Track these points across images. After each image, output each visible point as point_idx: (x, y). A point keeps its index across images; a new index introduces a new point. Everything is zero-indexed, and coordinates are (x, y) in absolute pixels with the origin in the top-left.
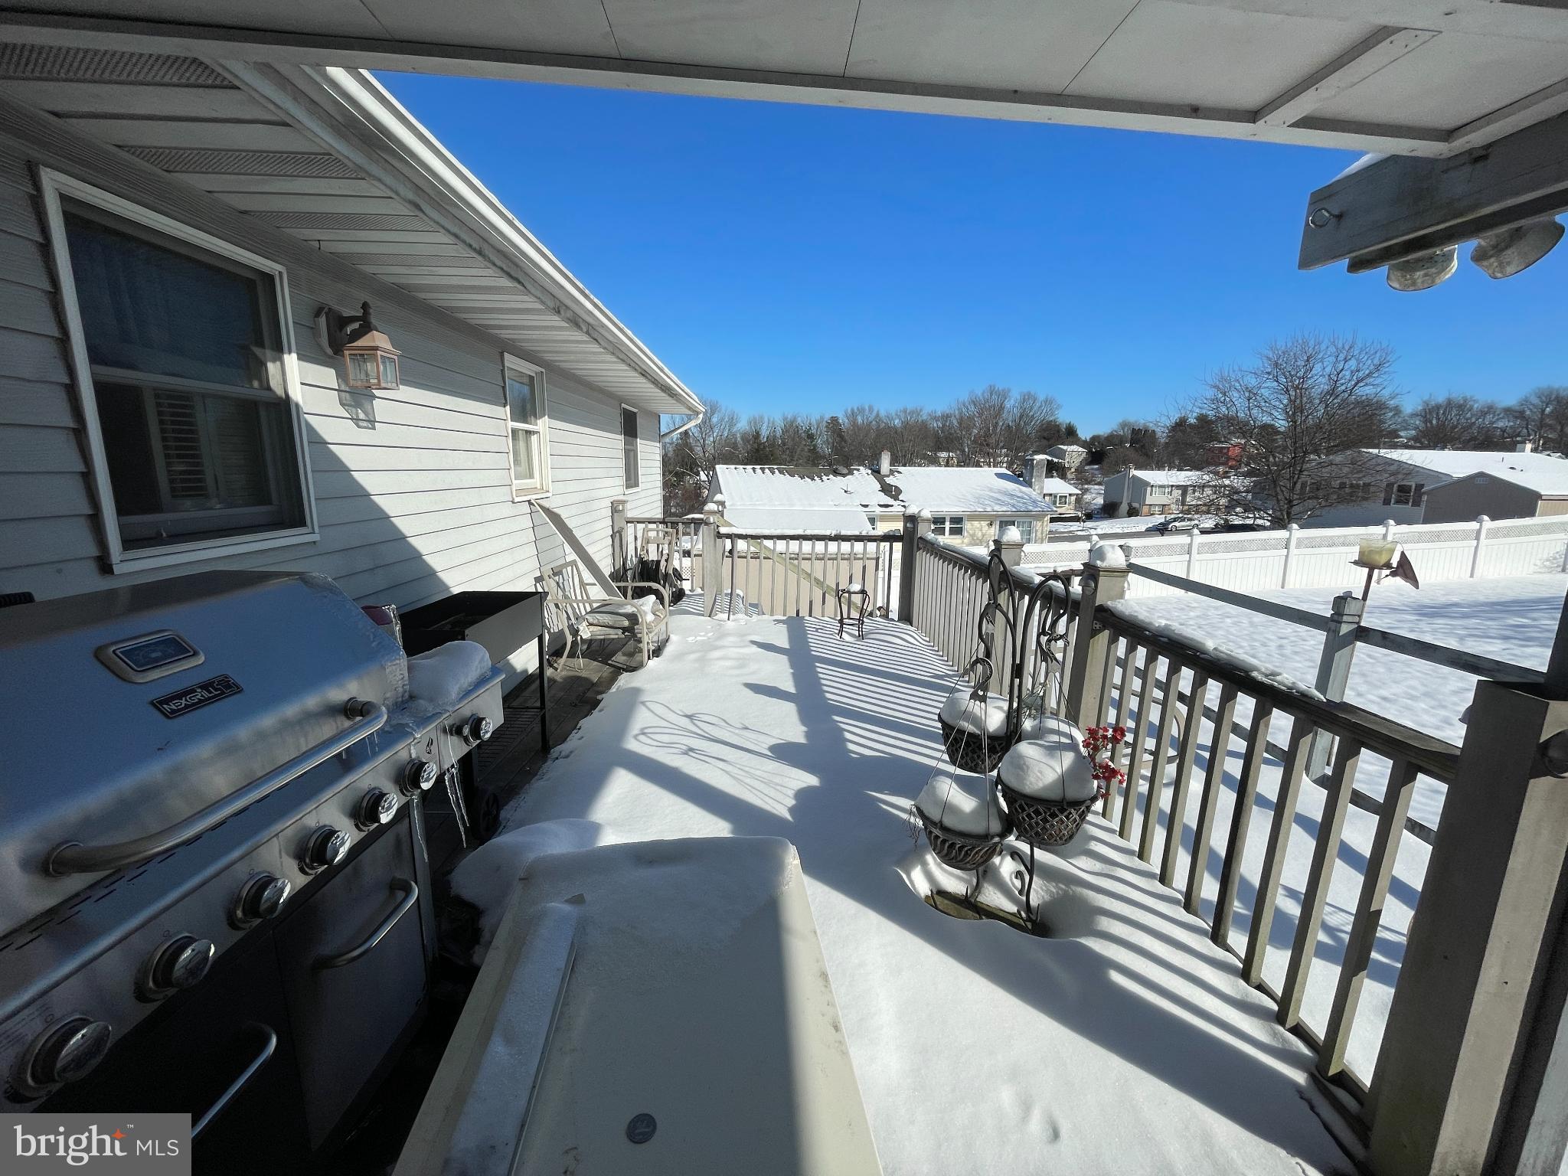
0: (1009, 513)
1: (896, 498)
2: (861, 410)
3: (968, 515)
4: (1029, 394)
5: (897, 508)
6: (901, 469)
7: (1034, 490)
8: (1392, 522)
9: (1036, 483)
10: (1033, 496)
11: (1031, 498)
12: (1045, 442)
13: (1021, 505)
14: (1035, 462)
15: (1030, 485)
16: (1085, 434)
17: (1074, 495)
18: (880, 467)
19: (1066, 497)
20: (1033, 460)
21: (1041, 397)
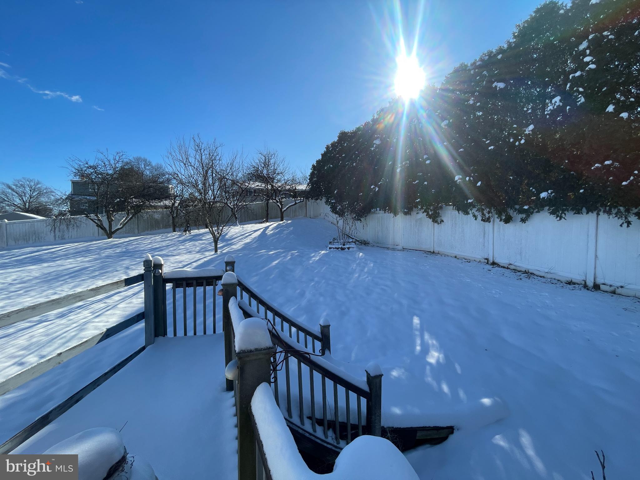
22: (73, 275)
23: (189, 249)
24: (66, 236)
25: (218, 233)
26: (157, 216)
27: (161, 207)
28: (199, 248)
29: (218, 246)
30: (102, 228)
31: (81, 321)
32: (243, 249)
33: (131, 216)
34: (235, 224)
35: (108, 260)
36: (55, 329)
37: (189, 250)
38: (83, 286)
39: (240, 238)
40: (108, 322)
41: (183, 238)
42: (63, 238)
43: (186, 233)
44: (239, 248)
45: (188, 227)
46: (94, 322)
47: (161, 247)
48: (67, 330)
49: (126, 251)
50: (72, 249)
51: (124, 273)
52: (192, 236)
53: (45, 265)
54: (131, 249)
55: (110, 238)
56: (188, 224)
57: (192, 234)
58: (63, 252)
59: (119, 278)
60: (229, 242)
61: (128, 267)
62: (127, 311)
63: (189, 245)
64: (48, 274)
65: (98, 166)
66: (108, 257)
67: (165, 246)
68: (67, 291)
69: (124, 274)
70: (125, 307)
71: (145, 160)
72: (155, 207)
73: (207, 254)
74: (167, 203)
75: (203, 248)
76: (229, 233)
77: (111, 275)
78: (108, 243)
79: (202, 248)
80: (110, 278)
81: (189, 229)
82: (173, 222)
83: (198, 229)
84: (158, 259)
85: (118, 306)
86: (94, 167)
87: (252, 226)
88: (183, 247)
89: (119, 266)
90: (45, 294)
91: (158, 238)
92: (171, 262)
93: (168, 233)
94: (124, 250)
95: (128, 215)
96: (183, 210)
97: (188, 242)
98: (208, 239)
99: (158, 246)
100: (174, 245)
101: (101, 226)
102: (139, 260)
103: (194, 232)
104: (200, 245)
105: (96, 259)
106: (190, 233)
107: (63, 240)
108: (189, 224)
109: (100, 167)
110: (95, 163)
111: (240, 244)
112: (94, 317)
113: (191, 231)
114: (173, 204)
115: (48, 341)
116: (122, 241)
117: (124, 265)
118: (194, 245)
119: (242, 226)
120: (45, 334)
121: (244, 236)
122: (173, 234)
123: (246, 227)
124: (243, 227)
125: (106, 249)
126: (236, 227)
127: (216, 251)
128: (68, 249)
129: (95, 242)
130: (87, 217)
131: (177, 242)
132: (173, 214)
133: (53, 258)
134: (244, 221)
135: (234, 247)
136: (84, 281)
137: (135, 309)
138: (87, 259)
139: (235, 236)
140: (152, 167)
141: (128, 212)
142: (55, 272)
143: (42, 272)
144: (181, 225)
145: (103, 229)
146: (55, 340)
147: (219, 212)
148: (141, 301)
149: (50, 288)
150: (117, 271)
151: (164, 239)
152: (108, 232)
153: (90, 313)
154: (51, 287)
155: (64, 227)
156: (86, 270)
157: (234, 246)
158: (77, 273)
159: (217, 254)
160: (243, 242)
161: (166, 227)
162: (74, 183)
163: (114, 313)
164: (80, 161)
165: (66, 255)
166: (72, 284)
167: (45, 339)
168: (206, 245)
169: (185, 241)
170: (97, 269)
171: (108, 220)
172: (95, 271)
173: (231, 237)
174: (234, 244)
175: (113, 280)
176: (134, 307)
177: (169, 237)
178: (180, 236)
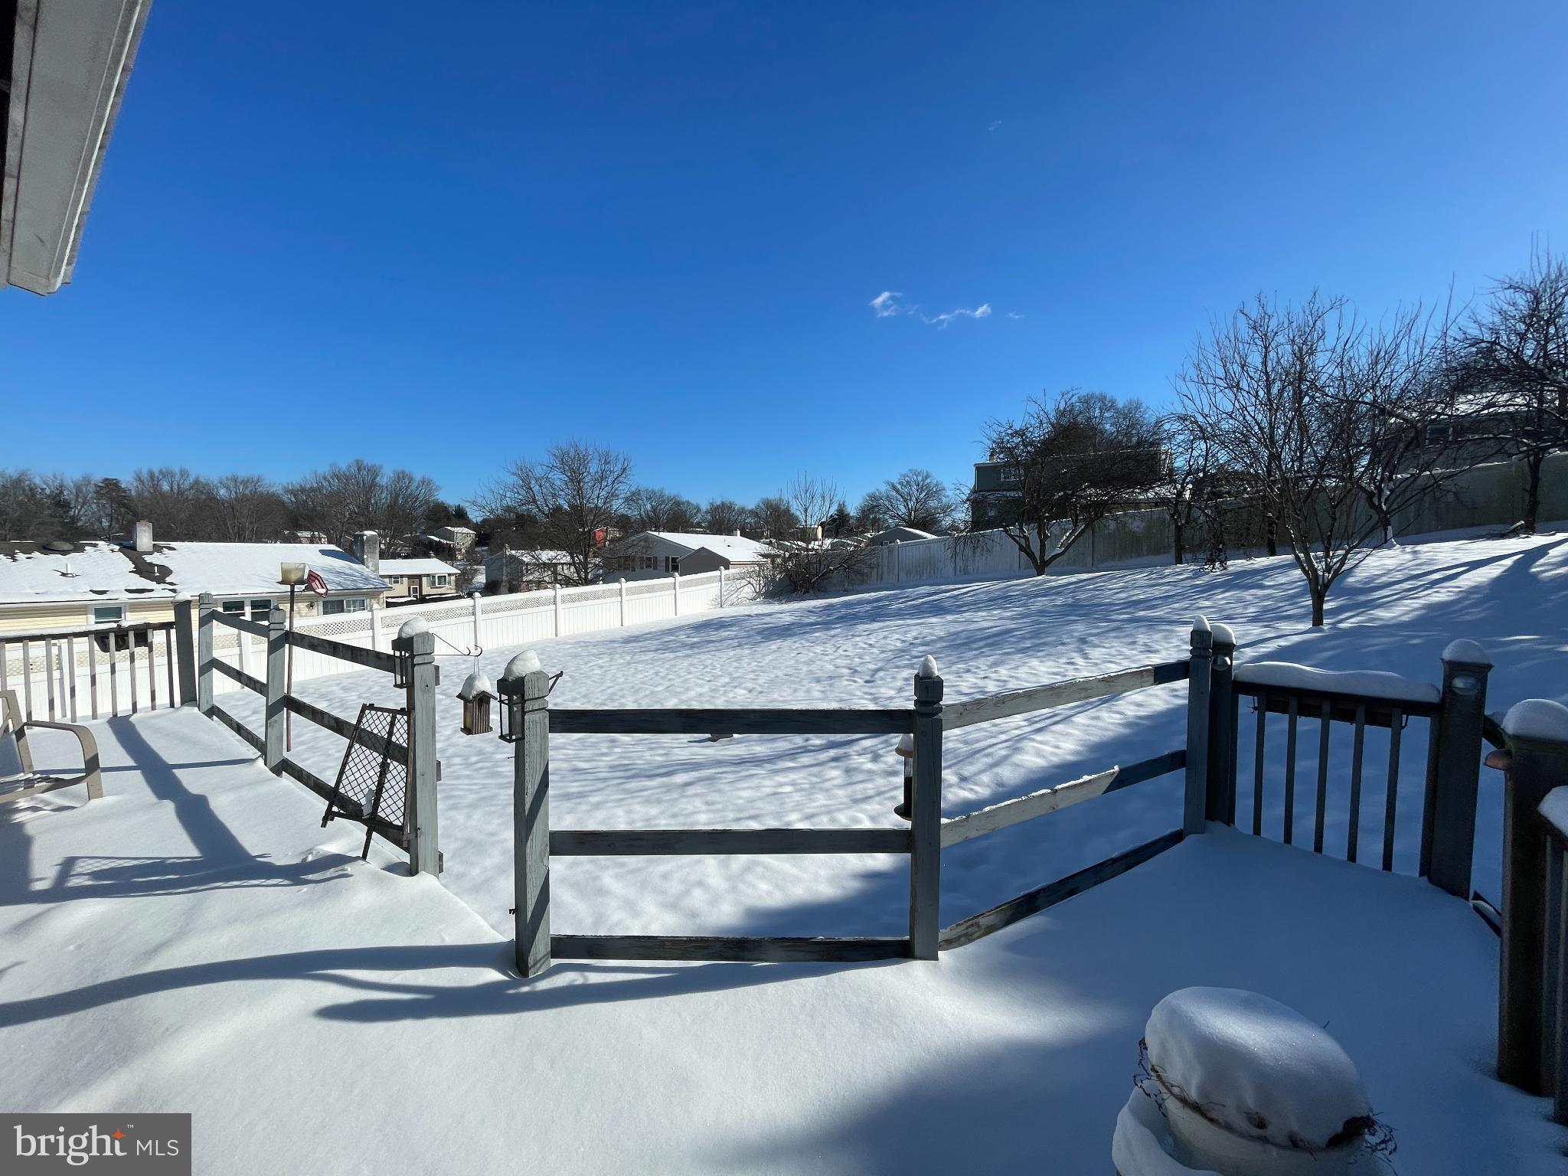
0: (334, 592)
1: (160, 580)
2: (167, 474)
3: (278, 597)
4: (403, 472)
5: (159, 592)
6: (173, 544)
7: (368, 567)
8: (623, 580)
9: (369, 560)
10: (366, 573)
11: (362, 575)
12: (431, 523)
13: (349, 582)
14: (365, 537)
15: (362, 562)
16: (475, 516)
17: (453, 574)
18: (135, 543)
19: (445, 577)
20: (363, 535)
21: (418, 477)
22: (989, 641)
23: (1225, 610)
24: (970, 568)
25: (1328, 569)
26: (1137, 526)
27: (1148, 503)
28: (1254, 610)
29: (1326, 606)
30: (1028, 554)
31: (1013, 731)
32: (1420, 623)
33: (1083, 527)
34: (1383, 544)
35: (1043, 619)
36: (975, 736)
37: (1225, 613)
38: (1008, 664)
39: (1406, 585)
40: (1057, 747)
41: (1206, 578)
42: (965, 572)
43: (1213, 568)
44: (1405, 618)
45: (1220, 550)
46: (1033, 740)
47: (1151, 600)
48: (991, 743)
49: (1074, 602)
50: (983, 593)
51: (1076, 650)
52: (1230, 575)
53: (950, 617)
54: (1084, 600)
55: (1041, 575)
56: (1221, 543)
57: (1230, 569)
58: (970, 596)
59: (1069, 659)
60: (1362, 598)
61: (1085, 638)
62: (1092, 735)
63: (1223, 599)
64: (954, 635)
65: (1027, 429)
66: (1042, 613)
67: (1161, 598)
68: (985, 670)
69: (1077, 652)
70: (1088, 726)
71: (1102, 399)
72: (1136, 504)
73: (1285, 627)
74: (1165, 491)
75: (1269, 610)
76: (1357, 570)
77: (1053, 650)
78: (1039, 585)
79: (1266, 610)
80: (1053, 658)
81: (1222, 556)
82: (1178, 540)
83: (1248, 557)
84: (1224, 629)
85: (1074, 719)
86: (1021, 433)
87: (1457, 549)
88: (1207, 603)
89: (1066, 633)
90: (954, 668)
91: (1141, 577)
92: (1182, 639)
93: (1166, 565)
94: (1070, 601)
95: (1076, 525)
96: (1207, 507)
97: (1221, 590)
98: (1282, 587)
99: (1142, 597)
100: (1182, 596)
101: (1025, 549)
102: (1105, 626)
103: (1237, 564)
104: (1257, 601)
105: (1023, 616)
106: (1225, 569)
107: (965, 576)
108: (1224, 544)
109: (1031, 429)
110: (1024, 425)
111: (1406, 606)
112: (1033, 731)
113: (1229, 563)
114: (1180, 494)
115: (968, 753)
116: (1065, 581)
117: (1076, 634)
118: (1240, 600)
119: (1409, 548)
120: (963, 739)
121: (1422, 579)
122: (1177, 570)
123: (1427, 549)
124: (1415, 552)
125: (1037, 596)
126: (1385, 552)
127: (1318, 621)
128: (977, 591)
129: (1016, 582)
130: (1006, 531)
131: (1189, 588)
132: (1179, 517)
133: (957, 607)
134: (1414, 532)
135: (1384, 614)
136: (1009, 657)
137: (1109, 734)
138: (1009, 614)
139: (1384, 579)
140: (1117, 411)
141: (1077, 519)
142: (965, 633)
143: (948, 631)
144: (1200, 547)
145: (1031, 555)
146: (977, 756)
147: (1334, 507)
148: (1120, 719)
149: (961, 660)
150: (1063, 644)
151: (1155, 579)
152: (1039, 561)
153: (1026, 720)
154: (961, 657)
155: (968, 551)
156: (1011, 635)
157: (1379, 609)
158: (997, 639)
159: (1322, 631)
160: (1422, 601)
161: (1157, 550)
162: (980, 469)
163: (1069, 733)
164: (999, 425)
165: (975, 603)
166: (991, 659)
167: (964, 749)
168: (1278, 601)
169: (1211, 587)
170: (1028, 636)
171: (1040, 537)
172: (1023, 638)
173: (1366, 583)
174: (1380, 606)
175: (1057, 662)
176: (1107, 730)
177: (1168, 575)
178: (1197, 574)
